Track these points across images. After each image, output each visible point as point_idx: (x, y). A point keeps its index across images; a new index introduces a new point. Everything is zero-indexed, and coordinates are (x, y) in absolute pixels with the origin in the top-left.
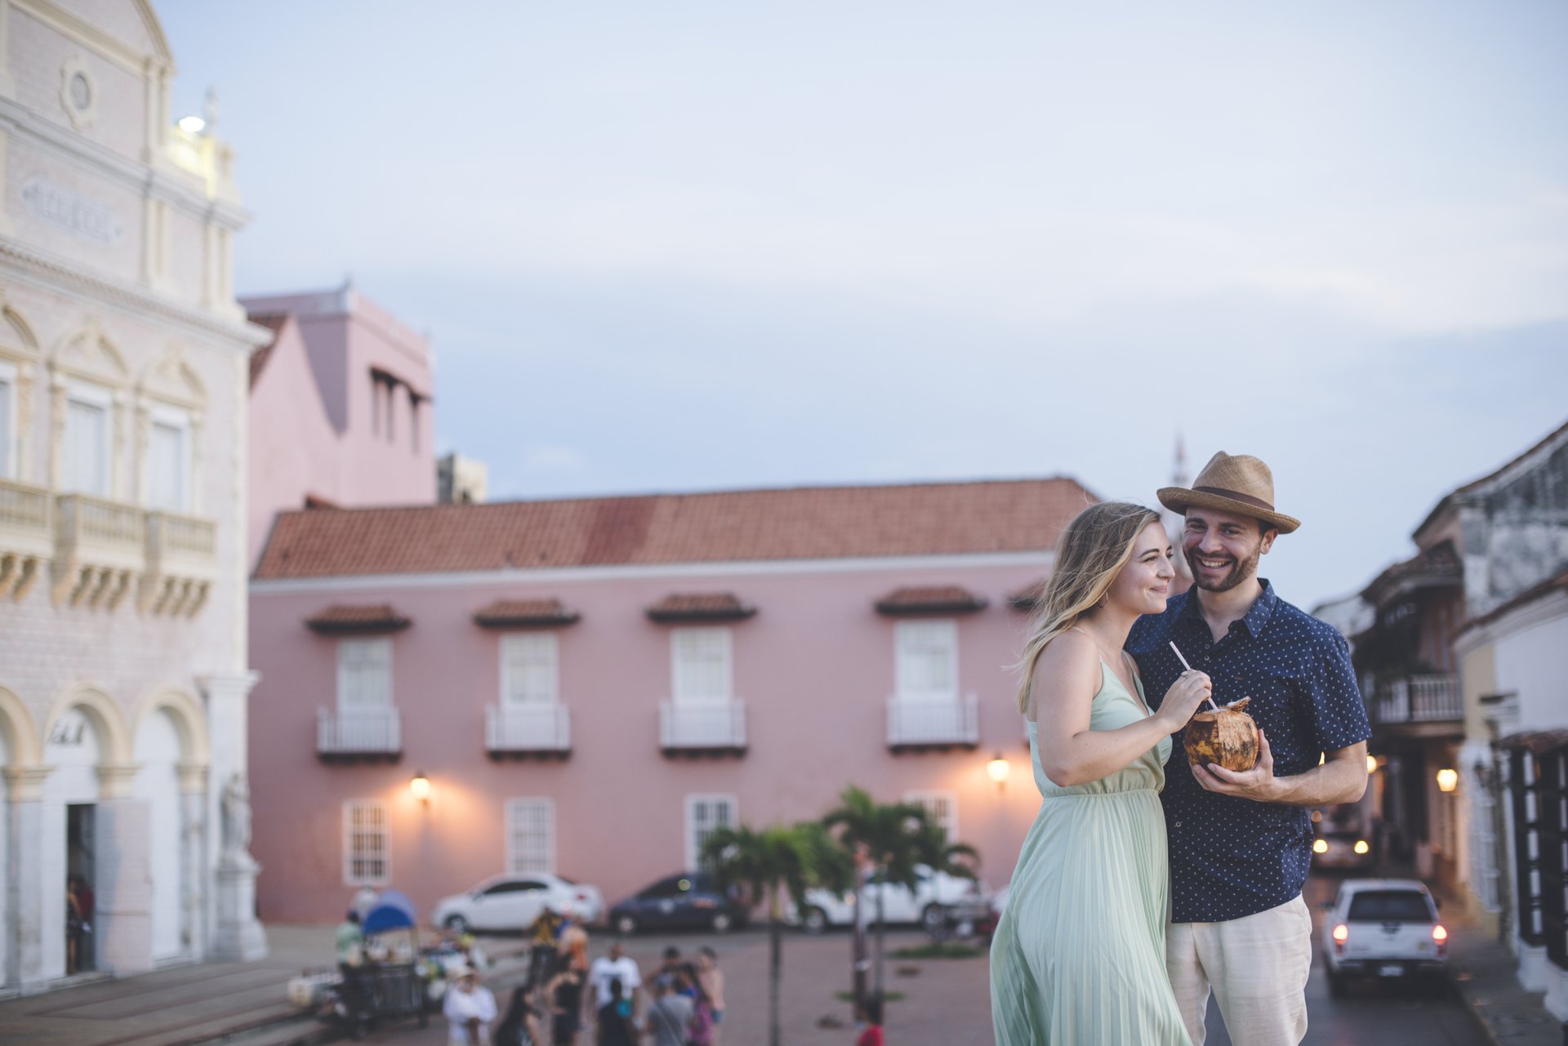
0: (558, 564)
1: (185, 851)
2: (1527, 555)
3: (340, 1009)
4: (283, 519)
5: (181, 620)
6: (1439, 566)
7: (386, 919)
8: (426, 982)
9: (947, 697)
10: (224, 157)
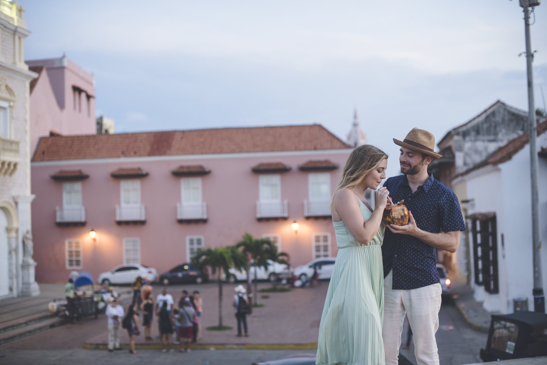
0: (140, 156)
1: (10, 259)
2: (477, 152)
3: (67, 313)
4: (42, 140)
5: (7, 176)
6: (447, 156)
7: (83, 281)
8: (97, 303)
9: (278, 201)
10: (20, 11)
